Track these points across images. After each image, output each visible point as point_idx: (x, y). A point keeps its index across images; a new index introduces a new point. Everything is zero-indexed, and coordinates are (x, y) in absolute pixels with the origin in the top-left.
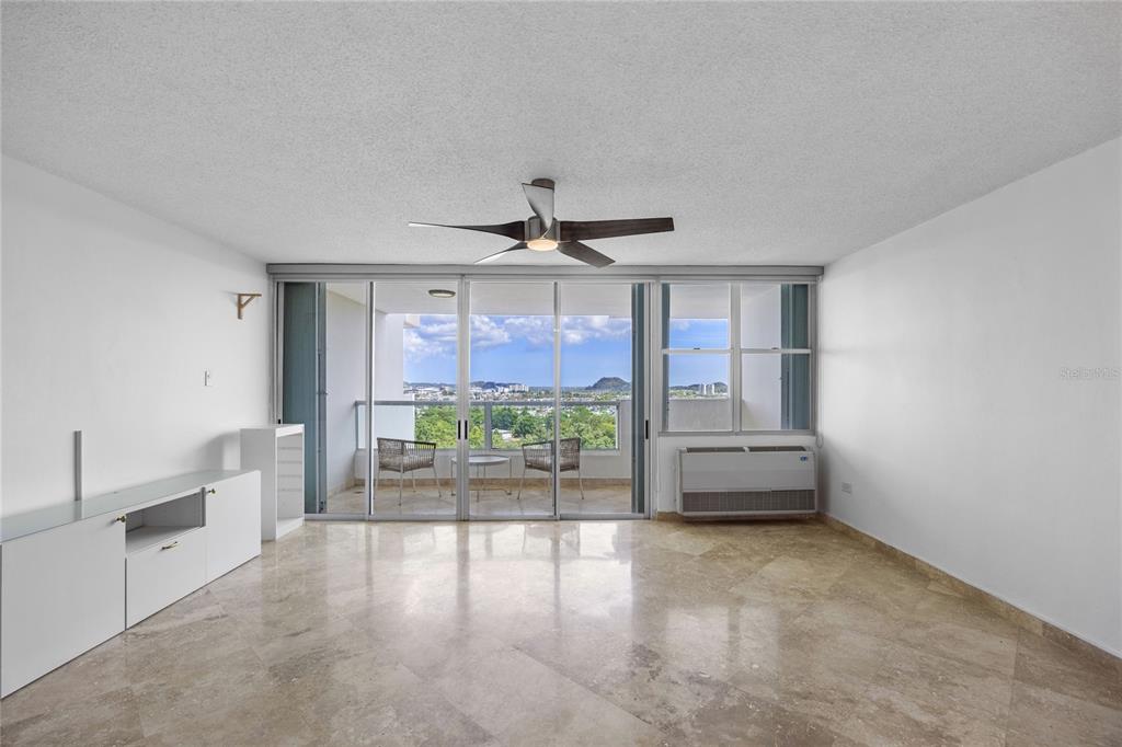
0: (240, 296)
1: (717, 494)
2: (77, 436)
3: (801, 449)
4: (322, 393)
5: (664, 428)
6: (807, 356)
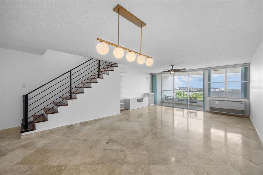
0: (147, 78)
2: (134, 92)
3: (242, 102)
5: (209, 96)
6: (247, 82)
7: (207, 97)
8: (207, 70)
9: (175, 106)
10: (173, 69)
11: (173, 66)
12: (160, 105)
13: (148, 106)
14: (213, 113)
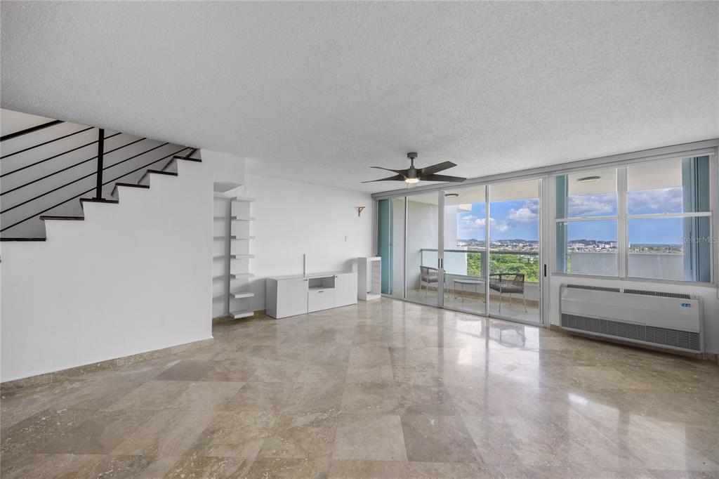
0: (359, 208)
1: (591, 319)
2: (304, 255)
3: (687, 297)
4: (391, 245)
5: (560, 272)
6: (707, 218)
7: (555, 274)
8: (549, 173)
9: (446, 305)
10: (412, 167)
11: (412, 158)
12: (401, 300)
13: (356, 302)
14: (575, 336)
